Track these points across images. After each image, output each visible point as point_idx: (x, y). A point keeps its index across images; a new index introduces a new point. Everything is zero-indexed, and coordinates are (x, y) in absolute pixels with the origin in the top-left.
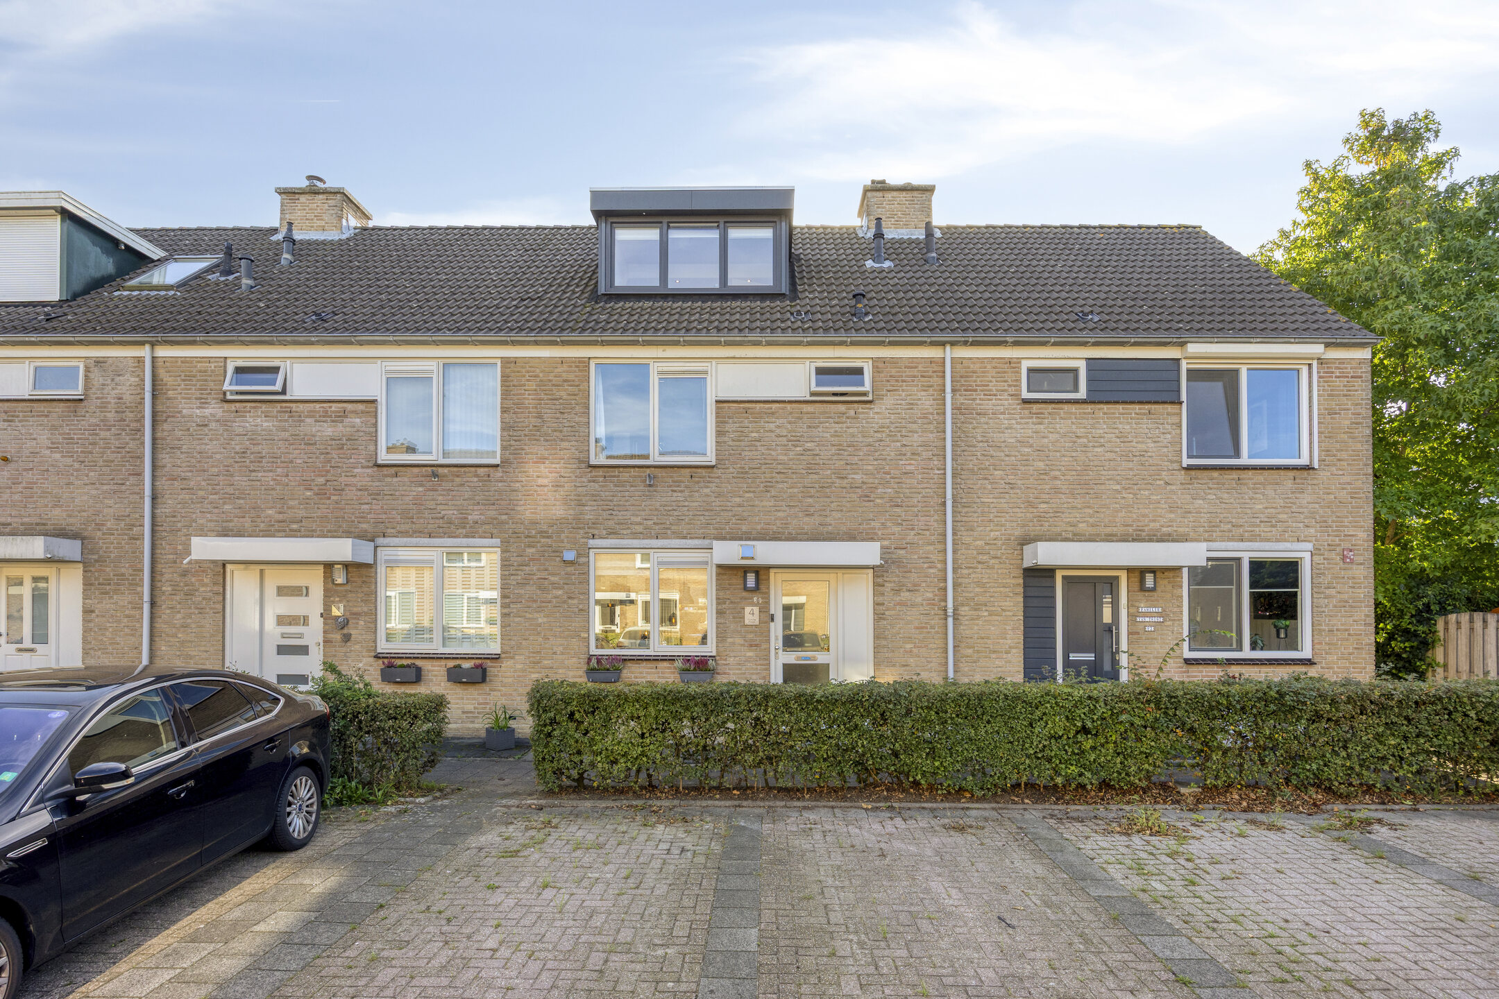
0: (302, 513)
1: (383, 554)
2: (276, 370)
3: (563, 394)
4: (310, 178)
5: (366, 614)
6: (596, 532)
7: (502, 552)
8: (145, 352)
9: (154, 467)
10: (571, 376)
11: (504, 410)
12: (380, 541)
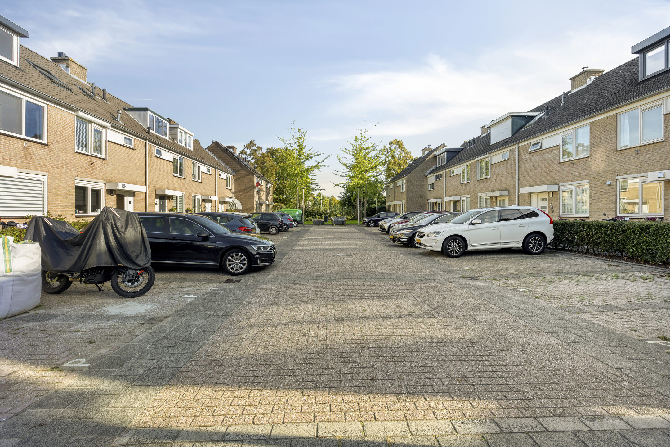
0: (544, 179)
1: (561, 188)
2: (539, 143)
3: (608, 129)
5: (557, 205)
6: (618, 174)
7: (590, 184)
8: (516, 146)
9: (519, 172)
10: (610, 122)
11: (591, 139)
12: (560, 184)
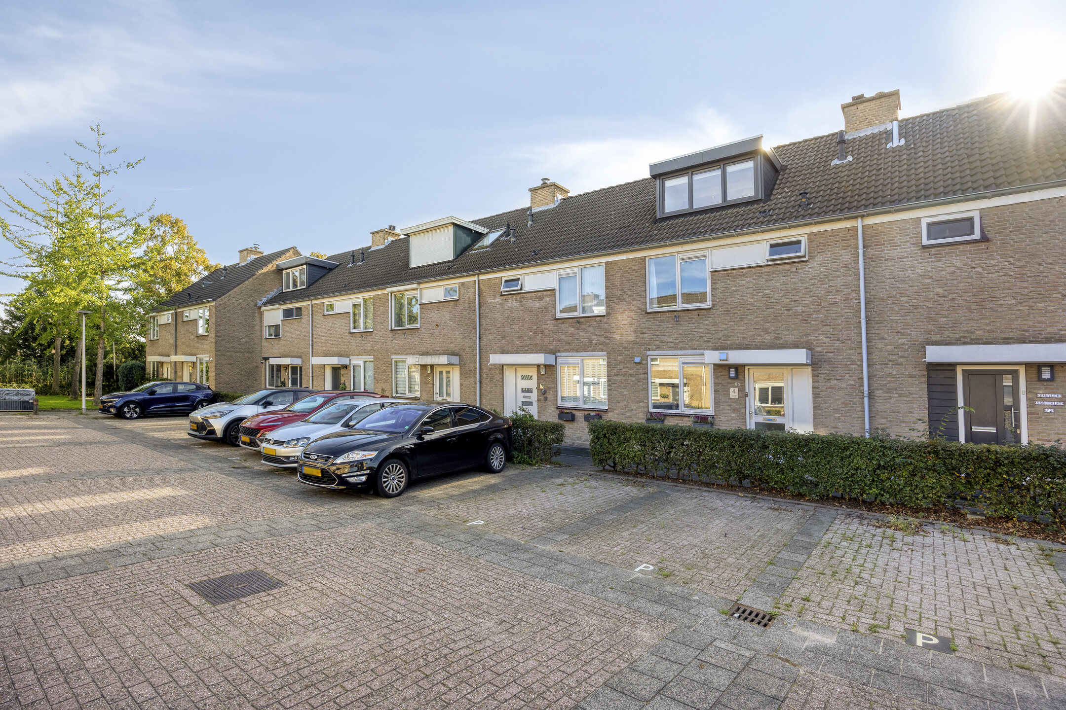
0: (529, 343)
1: (560, 360)
2: (518, 279)
3: (633, 277)
4: (543, 179)
5: (553, 388)
6: (650, 347)
7: (608, 358)
8: (475, 278)
9: (480, 325)
10: (637, 267)
11: (607, 288)
12: (558, 354)
